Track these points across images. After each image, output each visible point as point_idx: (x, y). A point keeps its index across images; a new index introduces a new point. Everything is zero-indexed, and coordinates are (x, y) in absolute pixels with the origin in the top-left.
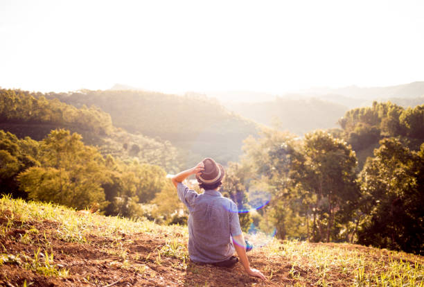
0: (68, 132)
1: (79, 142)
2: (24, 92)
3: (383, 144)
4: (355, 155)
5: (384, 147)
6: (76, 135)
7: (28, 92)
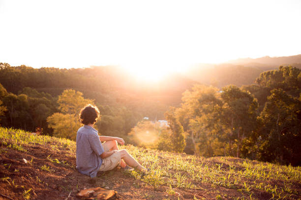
0: (74, 91)
1: (80, 97)
2: (56, 69)
3: (273, 92)
4: (257, 101)
5: (274, 94)
6: (79, 92)
7: (58, 69)
